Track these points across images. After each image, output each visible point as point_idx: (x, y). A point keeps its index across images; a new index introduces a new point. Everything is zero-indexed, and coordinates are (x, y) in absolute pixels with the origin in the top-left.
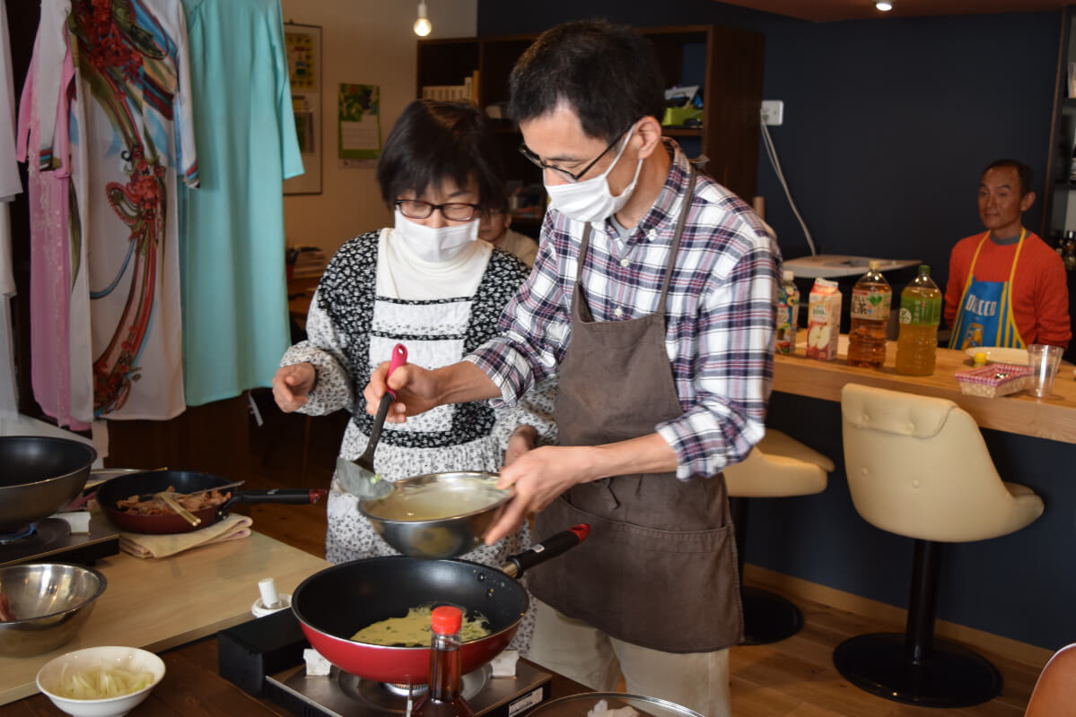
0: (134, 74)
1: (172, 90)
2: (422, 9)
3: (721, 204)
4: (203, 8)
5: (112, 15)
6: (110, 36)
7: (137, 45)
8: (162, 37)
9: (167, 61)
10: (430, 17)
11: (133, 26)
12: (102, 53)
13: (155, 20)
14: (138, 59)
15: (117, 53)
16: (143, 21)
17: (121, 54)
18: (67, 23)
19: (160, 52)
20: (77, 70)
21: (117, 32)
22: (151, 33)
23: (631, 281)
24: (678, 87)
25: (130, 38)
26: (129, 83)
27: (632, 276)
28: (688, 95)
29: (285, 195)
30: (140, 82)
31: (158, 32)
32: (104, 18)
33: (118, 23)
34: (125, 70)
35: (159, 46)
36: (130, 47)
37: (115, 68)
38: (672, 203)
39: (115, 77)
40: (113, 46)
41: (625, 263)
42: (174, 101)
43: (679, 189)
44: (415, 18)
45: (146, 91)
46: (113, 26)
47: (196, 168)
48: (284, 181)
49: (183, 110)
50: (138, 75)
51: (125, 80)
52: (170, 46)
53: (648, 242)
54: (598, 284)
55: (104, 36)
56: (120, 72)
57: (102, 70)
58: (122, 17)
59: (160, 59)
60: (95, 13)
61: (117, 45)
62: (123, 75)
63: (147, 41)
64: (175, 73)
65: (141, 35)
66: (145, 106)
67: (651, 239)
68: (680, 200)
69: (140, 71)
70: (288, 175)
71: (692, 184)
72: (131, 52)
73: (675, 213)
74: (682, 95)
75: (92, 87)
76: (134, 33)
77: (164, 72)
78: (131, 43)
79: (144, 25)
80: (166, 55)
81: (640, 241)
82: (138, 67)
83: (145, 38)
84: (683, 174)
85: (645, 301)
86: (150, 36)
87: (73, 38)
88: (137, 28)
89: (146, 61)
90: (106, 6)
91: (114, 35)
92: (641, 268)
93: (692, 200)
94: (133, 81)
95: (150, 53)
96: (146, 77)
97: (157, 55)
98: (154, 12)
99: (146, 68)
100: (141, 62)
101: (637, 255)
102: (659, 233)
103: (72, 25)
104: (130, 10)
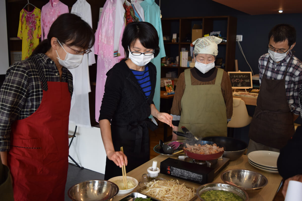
5: (130, 13)
6: (130, 19)
8: (140, 19)
11: (134, 16)
13: (139, 15)
16: (136, 15)
21: (131, 18)
23: (276, 73)
24: (214, 32)
25: (134, 19)
31: (140, 18)
33: (132, 15)
38: (288, 58)
41: (276, 70)
43: (290, 56)
46: (131, 16)
53: (282, 66)
54: (269, 74)
58: (132, 14)
65: (136, 19)
67: (282, 65)
68: (289, 58)
71: (292, 56)
73: (288, 61)
74: (216, 34)
81: (280, 65)
84: (291, 54)
85: (279, 77)
86: (138, 19)
87: (125, 19)
88: (135, 17)
90: (129, 10)
91: (131, 19)
92: (279, 71)
93: (292, 59)
98: (139, 13)
101: (278, 68)
102: (284, 64)
103: (125, 16)
104: (134, 12)
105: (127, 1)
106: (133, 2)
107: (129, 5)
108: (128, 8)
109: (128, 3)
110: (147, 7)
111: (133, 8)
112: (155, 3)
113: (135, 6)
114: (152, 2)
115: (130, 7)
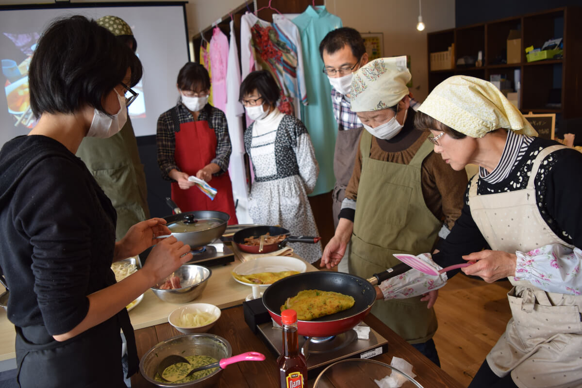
0: (279, 60)
1: (295, 65)
2: (420, 18)
4: (308, 29)
5: (269, 37)
6: (269, 46)
7: (280, 48)
8: (290, 43)
9: (292, 53)
10: (424, 21)
11: (278, 41)
12: (266, 53)
13: (287, 37)
14: (280, 54)
15: (272, 53)
17: (273, 52)
18: (250, 42)
19: (289, 50)
20: (256, 61)
22: (285, 43)
24: (551, 39)
25: (276, 45)
26: (277, 64)
28: (556, 43)
30: (282, 64)
31: (288, 42)
32: (266, 39)
33: (272, 40)
34: (276, 59)
35: (289, 47)
36: (277, 49)
37: (271, 59)
39: (272, 63)
40: (270, 50)
42: (296, 69)
44: (417, 23)
45: (284, 67)
46: (270, 42)
47: (306, 97)
49: (300, 73)
50: (280, 60)
51: (275, 63)
52: (294, 47)
55: (266, 46)
57: (266, 60)
58: (274, 38)
59: (289, 53)
60: (262, 37)
61: (272, 49)
62: (274, 61)
63: (284, 47)
64: (296, 58)
65: (281, 44)
66: (284, 73)
69: (282, 59)
72: (277, 52)
74: (554, 44)
76: (278, 44)
77: (291, 58)
78: (276, 47)
79: (282, 39)
80: (292, 51)
82: (280, 57)
83: (283, 45)
87: (253, 49)
89: (283, 54)
90: (266, 34)
91: (270, 45)
94: (279, 64)
95: (285, 51)
96: (284, 61)
97: (288, 51)
98: (286, 34)
99: (284, 58)
100: (281, 55)
103: (253, 43)
104: (276, 34)
105: (261, 21)
106: (278, 19)
107: (266, 26)
108: (263, 31)
109: (264, 24)
110: (309, 23)
111: (274, 30)
112: (328, 14)
113: (279, 25)
114: (318, 13)
115: (269, 29)
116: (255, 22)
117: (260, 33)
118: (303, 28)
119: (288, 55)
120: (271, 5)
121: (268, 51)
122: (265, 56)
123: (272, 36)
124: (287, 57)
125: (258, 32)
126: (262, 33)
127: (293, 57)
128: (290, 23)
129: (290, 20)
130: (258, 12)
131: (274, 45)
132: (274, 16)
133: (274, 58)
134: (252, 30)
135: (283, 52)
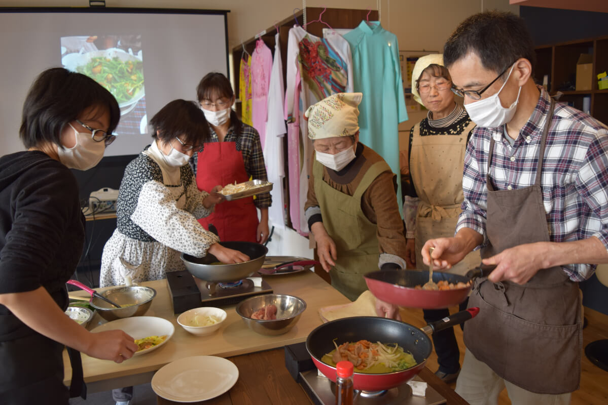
0: (327, 78)
1: (344, 84)
3: (570, 118)
4: (360, 46)
5: (318, 53)
6: (317, 62)
7: (329, 65)
9: (342, 71)
11: (327, 57)
12: (313, 70)
13: (337, 54)
14: (329, 72)
15: (320, 70)
16: (332, 55)
17: (322, 70)
18: (297, 57)
19: (339, 68)
20: (302, 79)
21: (320, 61)
22: (335, 59)
23: (517, 170)
25: (326, 62)
26: (325, 83)
27: (518, 167)
29: (399, 131)
30: (330, 82)
31: (338, 59)
32: (314, 55)
33: (321, 56)
34: (323, 77)
35: (339, 65)
36: (326, 67)
37: (319, 77)
38: (540, 119)
39: (319, 81)
40: (318, 67)
41: (513, 159)
42: (345, 89)
43: (544, 111)
45: (332, 86)
46: (319, 58)
48: (399, 123)
50: (329, 79)
51: (323, 81)
52: (344, 64)
53: (527, 144)
55: (314, 63)
56: (321, 78)
57: (314, 78)
58: (323, 54)
59: (339, 71)
60: (310, 53)
61: (320, 66)
62: (322, 79)
63: (333, 64)
64: (346, 76)
65: (331, 61)
67: (528, 142)
68: (545, 117)
69: (330, 77)
70: (401, 121)
71: (552, 108)
72: (326, 69)
73: (542, 125)
75: (309, 86)
76: (327, 60)
77: (341, 76)
78: (326, 64)
79: (332, 56)
80: (342, 69)
81: (521, 144)
82: (329, 75)
83: (333, 62)
84: (547, 103)
85: (525, 179)
86: (335, 61)
87: (300, 65)
88: (329, 58)
89: (332, 72)
90: (315, 49)
91: (319, 62)
92: (523, 160)
93: (552, 118)
94: (327, 82)
95: (335, 68)
96: (333, 80)
97: (338, 69)
98: (337, 50)
99: (333, 76)
100: (331, 73)
101: (520, 153)
102: (532, 138)
103: (300, 59)
104: (326, 50)
105: (310, 35)
106: (328, 34)
107: (315, 41)
108: (312, 47)
109: (314, 39)
110: (362, 39)
111: (324, 45)
112: (382, 30)
113: (329, 41)
114: (372, 29)
115: (319, 44)
116: (303, 36)
117: (308, 48)
118: (355, 44)
119: (338, 72)
120: (321, 19)
121: (316, 68)
122: (313, 73)
123: (321, 52)
124: (336, 75)
125: (306, 48)
126: (310, 48)
127: (343, 76)
128: (341, 38)
129: (341, 35)
130: (307, 26)
131: (322, 62)
132: (325, 30)
133: (322, 76)
134: (300, 45)
135: (332, 70)
